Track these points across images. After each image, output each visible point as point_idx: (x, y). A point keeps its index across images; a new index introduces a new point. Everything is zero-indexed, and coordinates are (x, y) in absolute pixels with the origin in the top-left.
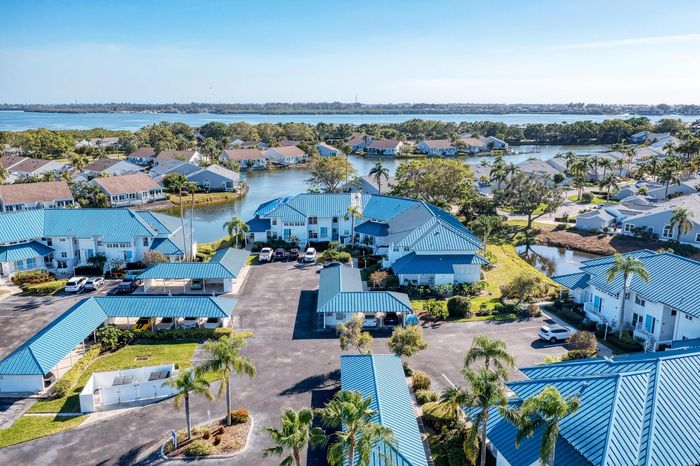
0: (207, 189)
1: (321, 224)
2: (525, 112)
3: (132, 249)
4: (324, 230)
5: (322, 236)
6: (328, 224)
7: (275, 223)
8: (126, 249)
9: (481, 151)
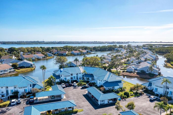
0: (25, 67)
1: (74, 75)
2: (85, 43)
3: (27, 88)
4: (74, 77)
5: (74, 79)
6: (76, 75)
7: (61, 76)
8: (25, 89)
9: (86, 53)
